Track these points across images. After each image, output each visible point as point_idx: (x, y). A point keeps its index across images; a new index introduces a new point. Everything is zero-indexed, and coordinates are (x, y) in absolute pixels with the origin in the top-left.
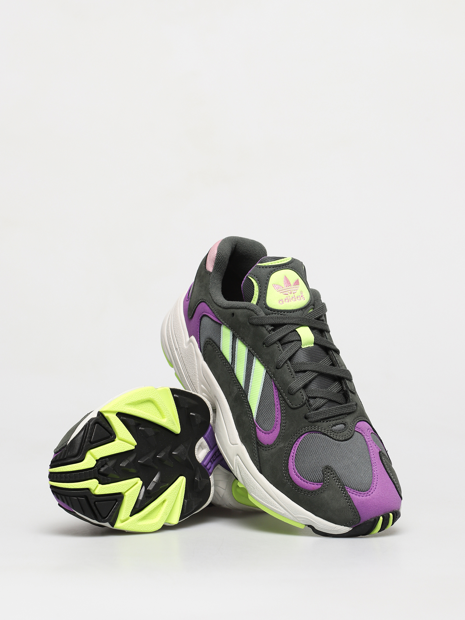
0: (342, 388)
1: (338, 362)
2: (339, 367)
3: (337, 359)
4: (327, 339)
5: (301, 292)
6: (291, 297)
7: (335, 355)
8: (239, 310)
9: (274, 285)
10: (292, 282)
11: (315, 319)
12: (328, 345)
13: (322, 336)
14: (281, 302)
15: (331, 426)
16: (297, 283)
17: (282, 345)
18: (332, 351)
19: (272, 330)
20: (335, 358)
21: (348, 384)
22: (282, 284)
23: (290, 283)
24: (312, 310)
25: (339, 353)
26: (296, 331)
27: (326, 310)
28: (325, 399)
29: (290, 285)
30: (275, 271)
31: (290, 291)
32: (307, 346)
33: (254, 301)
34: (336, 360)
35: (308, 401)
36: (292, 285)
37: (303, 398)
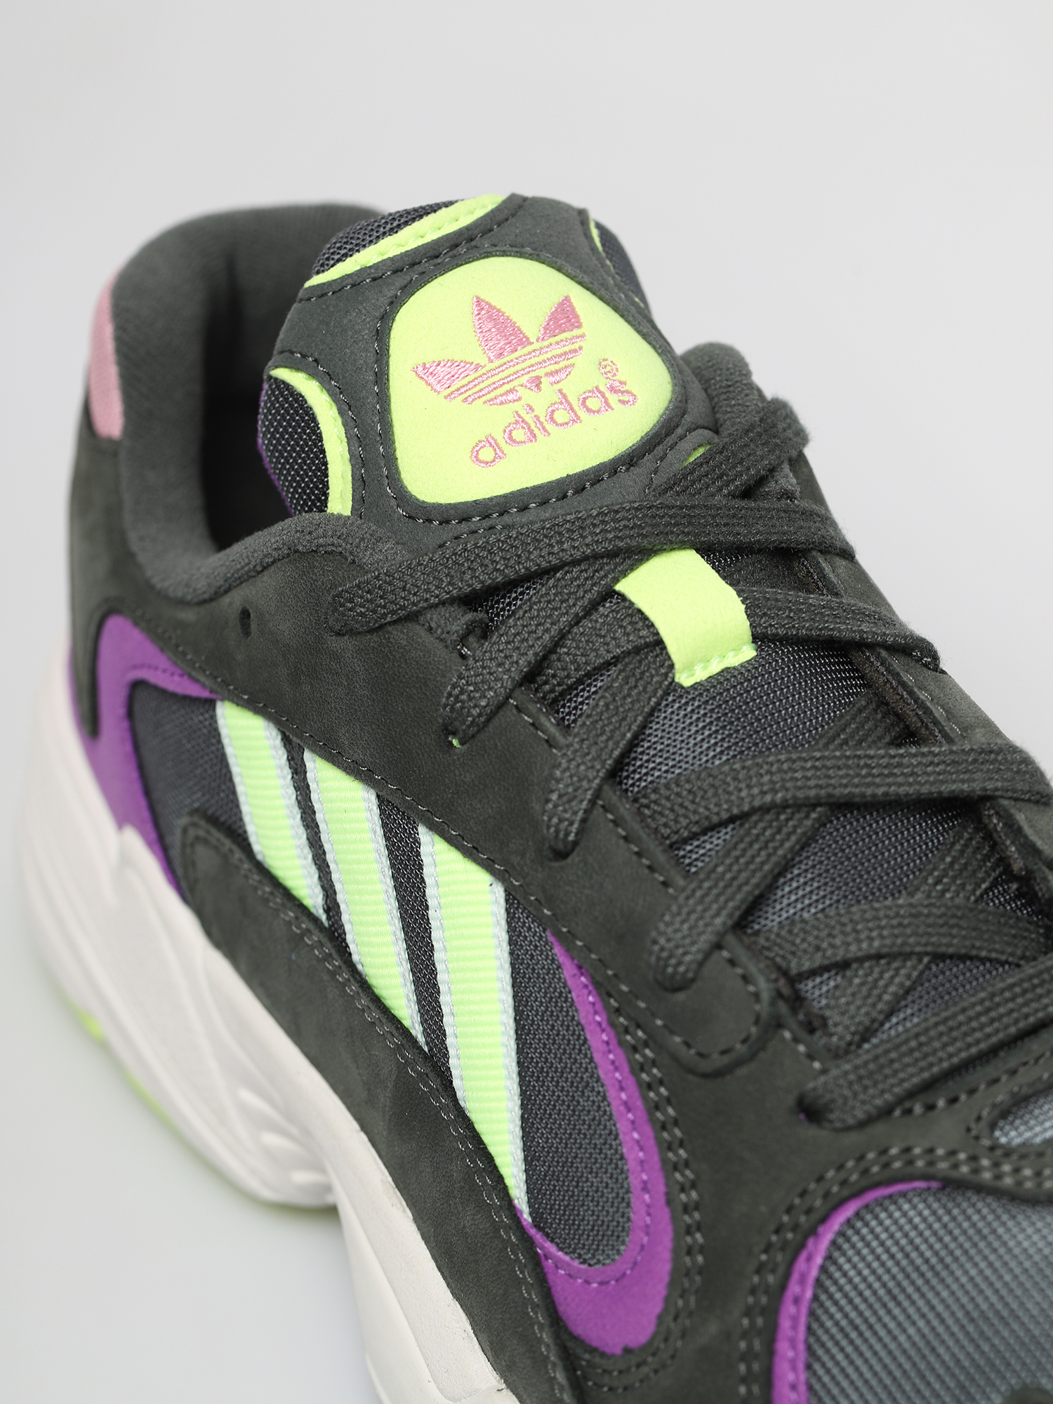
0: (1004, 862)
1: (939, 712)
2: (950, 740)
3: (923, 695)
4: (836, 594)
5: (605, 367)
6: (541, 411)
7: (908, 678)
8: (266, 577)
9: (425, 372)
10: (530, 322)
11: (733, 496)
12: (845, 629)
13: (804, 585)
14: (486, 454)
15: (983, 1124)
16: (563, 318)
17: (554, 705)
18: (884, 653)
19: (469, 632)
20: (911, 693)
21: (1027, 830)
22: (468, 347)
23: (517, 331)
24: (701, 451)
25: (935, 657)
26: (623, 597)
27: (801, 437)
28: (907, 956)
29: (524, 341)
30: (409, 290)
31: (524, 380)
32: (715, 668)
33: (340, 500)
34: (922, 705)
35: (797, 1001)
36: (533, 339)
37: (757, 996)
